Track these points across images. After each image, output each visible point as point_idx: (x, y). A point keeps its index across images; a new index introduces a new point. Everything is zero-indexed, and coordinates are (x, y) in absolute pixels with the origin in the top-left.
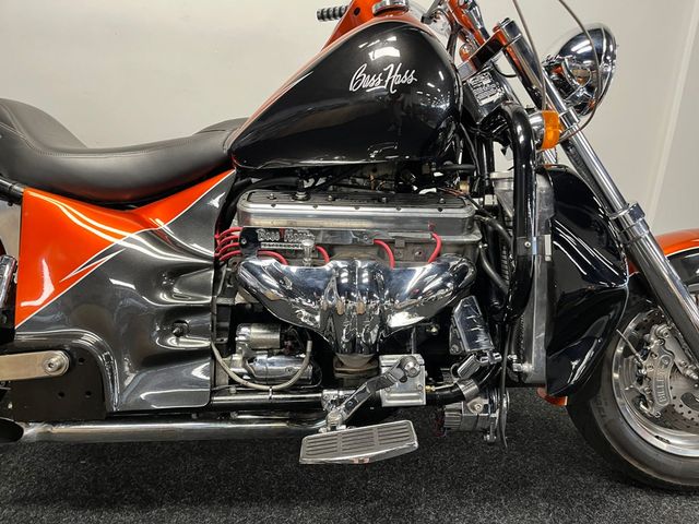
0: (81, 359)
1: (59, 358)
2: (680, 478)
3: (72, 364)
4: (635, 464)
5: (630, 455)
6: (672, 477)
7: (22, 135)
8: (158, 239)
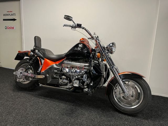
0: (46, 77)
1: (44, 76)
2: (123, 111)
3: (45, 77)
4: (115, 106)
5: (115, 105)
6: (121, 110)
7: (46, 53)
8: (57, 65)
